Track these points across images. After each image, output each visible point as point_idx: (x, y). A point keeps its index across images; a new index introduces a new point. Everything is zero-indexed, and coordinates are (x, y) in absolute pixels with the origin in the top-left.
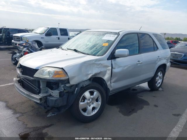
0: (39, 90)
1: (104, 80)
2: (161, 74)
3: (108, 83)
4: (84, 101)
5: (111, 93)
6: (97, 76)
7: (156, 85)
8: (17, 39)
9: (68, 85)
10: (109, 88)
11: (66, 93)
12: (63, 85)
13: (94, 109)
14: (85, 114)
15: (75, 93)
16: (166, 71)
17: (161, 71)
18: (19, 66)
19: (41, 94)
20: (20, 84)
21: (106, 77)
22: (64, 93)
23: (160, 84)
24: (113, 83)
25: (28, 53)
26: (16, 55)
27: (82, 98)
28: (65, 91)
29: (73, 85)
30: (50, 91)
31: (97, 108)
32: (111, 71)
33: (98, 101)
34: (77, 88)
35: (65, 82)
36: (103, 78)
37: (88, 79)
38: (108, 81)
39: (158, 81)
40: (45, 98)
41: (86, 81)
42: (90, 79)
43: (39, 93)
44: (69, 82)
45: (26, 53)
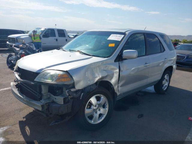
0: (40, 96)
1: (111, 84)
2: (168, 77)
3: (116, 88)
4: (90, 108)
5: (119, 98)
6: (103, 80)
7: (163, 88)
8: (12, 40)
9: (73, 90)
10: (116, 93)
11: (70, 98)
12: (68, 90)
13: (101, 115)
14: (92, 122)
15: (81, 99)
16: (173, 73)
17: (168, 73)
18: (17, 69)
19: (42, 100)
20: (18, 89)
21: (113, 81)
22: (69, 100)
23: (166, 87)
24: (120, 87)
25: (25, 55)
26: (12, 57)
27: (88, 104)
28: (70, 97)
29: (79, 90)
30: (53, 97)
31: (104, 115)
32: (118, 74)
33: (105, 107)
34: (83, 94)
35: (70, 86)
36: (110, 81)
37: (94, 83)
38: (115, 84)
39: (164, 84)
40: (47, 105)
41: (92, 85)
42: (96, 83)
43: (40, 99)
44: (74, 87)
45: (23, 55)
